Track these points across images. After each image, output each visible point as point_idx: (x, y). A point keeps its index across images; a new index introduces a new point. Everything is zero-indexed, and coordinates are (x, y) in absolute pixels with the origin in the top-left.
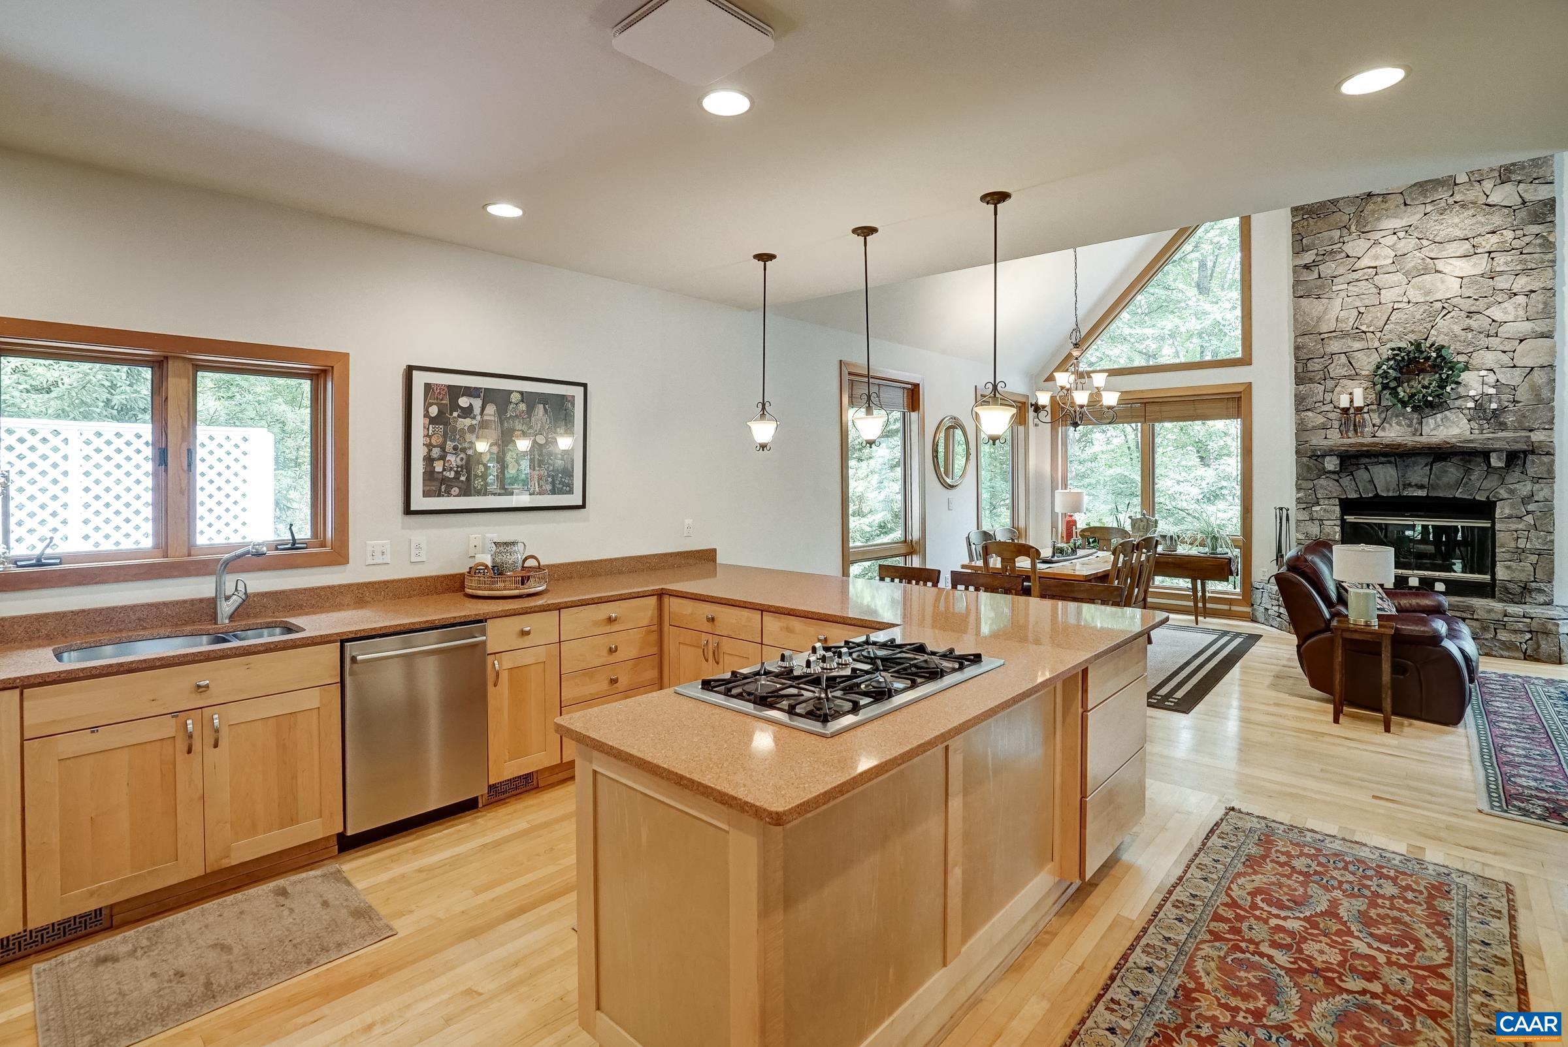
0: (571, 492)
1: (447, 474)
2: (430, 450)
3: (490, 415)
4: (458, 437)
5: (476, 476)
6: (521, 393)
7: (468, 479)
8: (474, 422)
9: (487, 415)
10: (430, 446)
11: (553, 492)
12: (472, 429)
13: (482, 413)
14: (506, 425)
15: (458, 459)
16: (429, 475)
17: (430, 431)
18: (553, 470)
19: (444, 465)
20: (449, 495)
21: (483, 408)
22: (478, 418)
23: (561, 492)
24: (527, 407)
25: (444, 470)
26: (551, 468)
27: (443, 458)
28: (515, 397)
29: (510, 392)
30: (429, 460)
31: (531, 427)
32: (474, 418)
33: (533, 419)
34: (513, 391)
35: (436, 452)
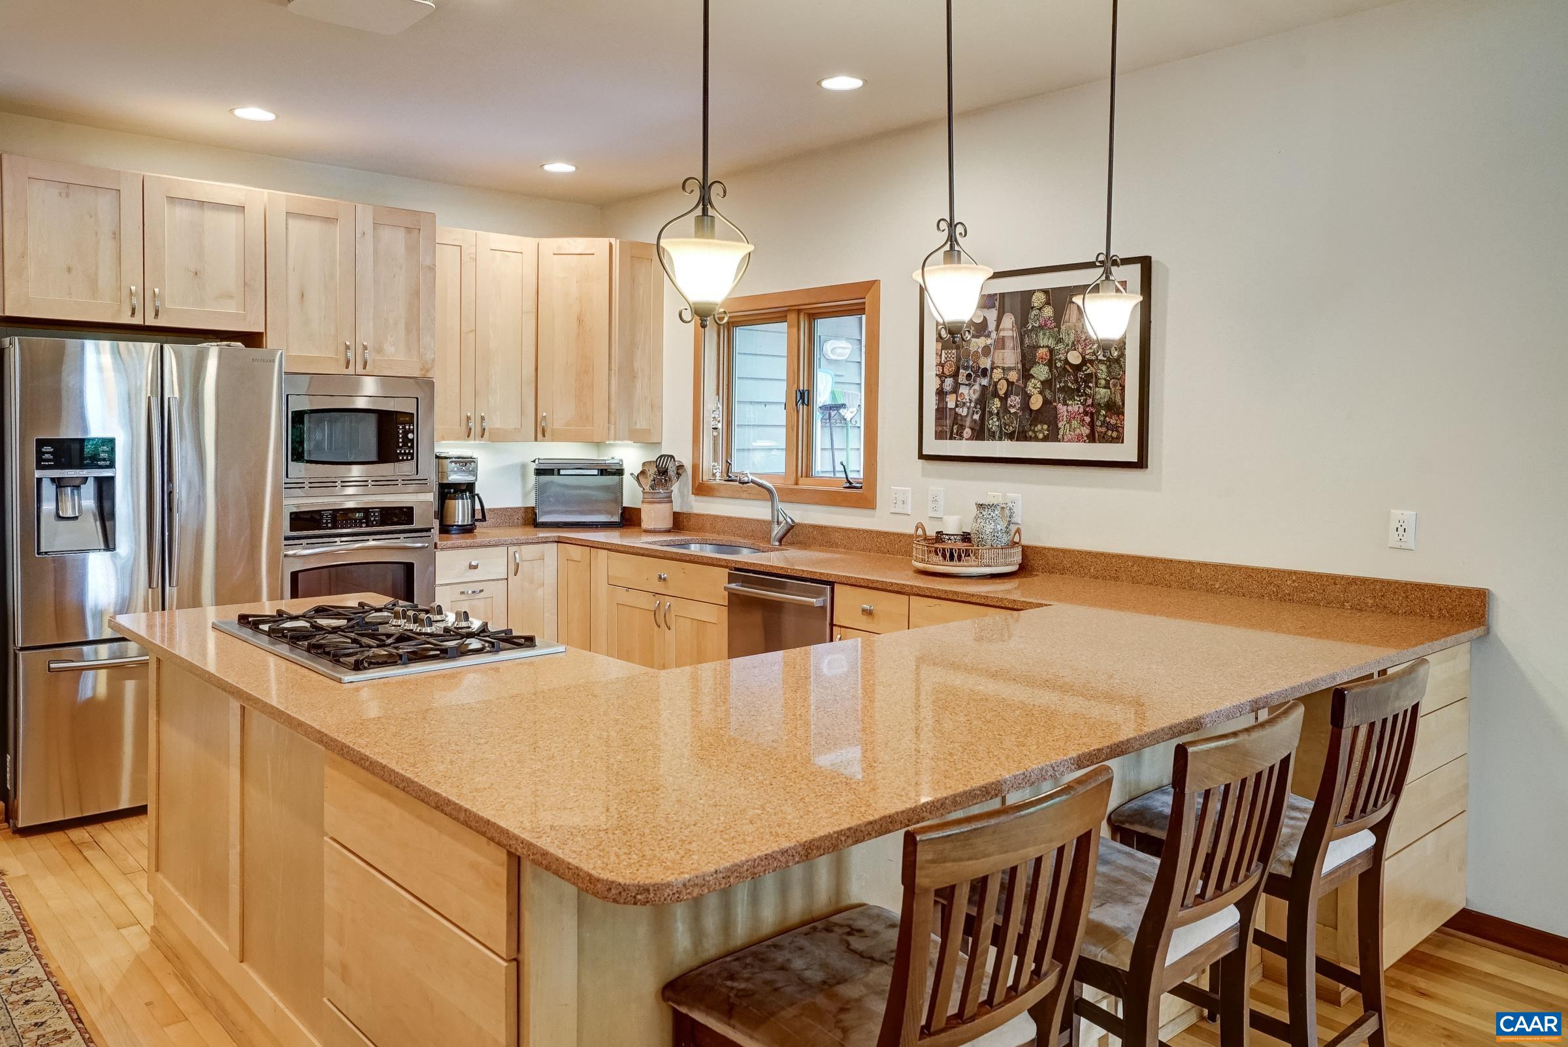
0: (1119, 439)
1: (959, 410)
2: (943, 382)
3: (1008, 330)
4: (971, 363)
5: (991, 413)
6: (1046, 292)
7: (982, 418)
8: (989, 341)
9: (1004, 330)
10: (942, 376)
11: (1092, 438)
12: (986, 351)
13: (997, 328)
14: (1027, 341)
15: (972, 391)
16: (941, 412)
17: (943, 358)
18: (1092, 405)
19: (957, 401)
20: (961, 438)
21: (999, 321)
22: (994, 335)
23: (1104, 439)
24: (1055, 312)
25: (957, 406)
26: (1090, 401)
27: (955, 390)
28: (1038, 300)
29: (1031, 293)
30: (941, 393)
31: (1060, 341)
32: (988, 336)
33: (1063, 327)
34: (1034, 292)
35: (949, 382)
